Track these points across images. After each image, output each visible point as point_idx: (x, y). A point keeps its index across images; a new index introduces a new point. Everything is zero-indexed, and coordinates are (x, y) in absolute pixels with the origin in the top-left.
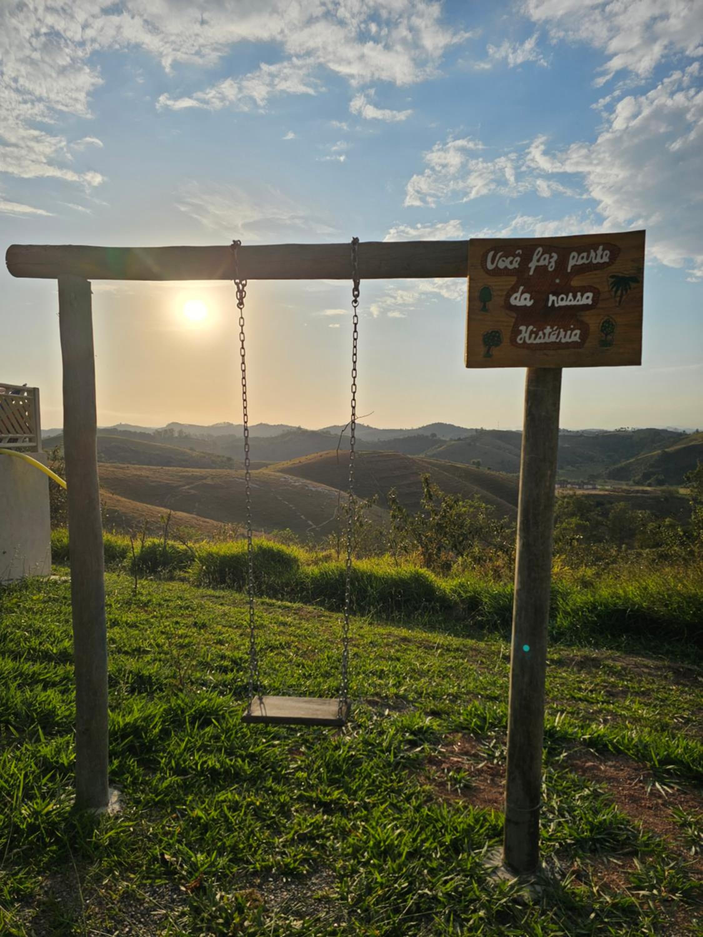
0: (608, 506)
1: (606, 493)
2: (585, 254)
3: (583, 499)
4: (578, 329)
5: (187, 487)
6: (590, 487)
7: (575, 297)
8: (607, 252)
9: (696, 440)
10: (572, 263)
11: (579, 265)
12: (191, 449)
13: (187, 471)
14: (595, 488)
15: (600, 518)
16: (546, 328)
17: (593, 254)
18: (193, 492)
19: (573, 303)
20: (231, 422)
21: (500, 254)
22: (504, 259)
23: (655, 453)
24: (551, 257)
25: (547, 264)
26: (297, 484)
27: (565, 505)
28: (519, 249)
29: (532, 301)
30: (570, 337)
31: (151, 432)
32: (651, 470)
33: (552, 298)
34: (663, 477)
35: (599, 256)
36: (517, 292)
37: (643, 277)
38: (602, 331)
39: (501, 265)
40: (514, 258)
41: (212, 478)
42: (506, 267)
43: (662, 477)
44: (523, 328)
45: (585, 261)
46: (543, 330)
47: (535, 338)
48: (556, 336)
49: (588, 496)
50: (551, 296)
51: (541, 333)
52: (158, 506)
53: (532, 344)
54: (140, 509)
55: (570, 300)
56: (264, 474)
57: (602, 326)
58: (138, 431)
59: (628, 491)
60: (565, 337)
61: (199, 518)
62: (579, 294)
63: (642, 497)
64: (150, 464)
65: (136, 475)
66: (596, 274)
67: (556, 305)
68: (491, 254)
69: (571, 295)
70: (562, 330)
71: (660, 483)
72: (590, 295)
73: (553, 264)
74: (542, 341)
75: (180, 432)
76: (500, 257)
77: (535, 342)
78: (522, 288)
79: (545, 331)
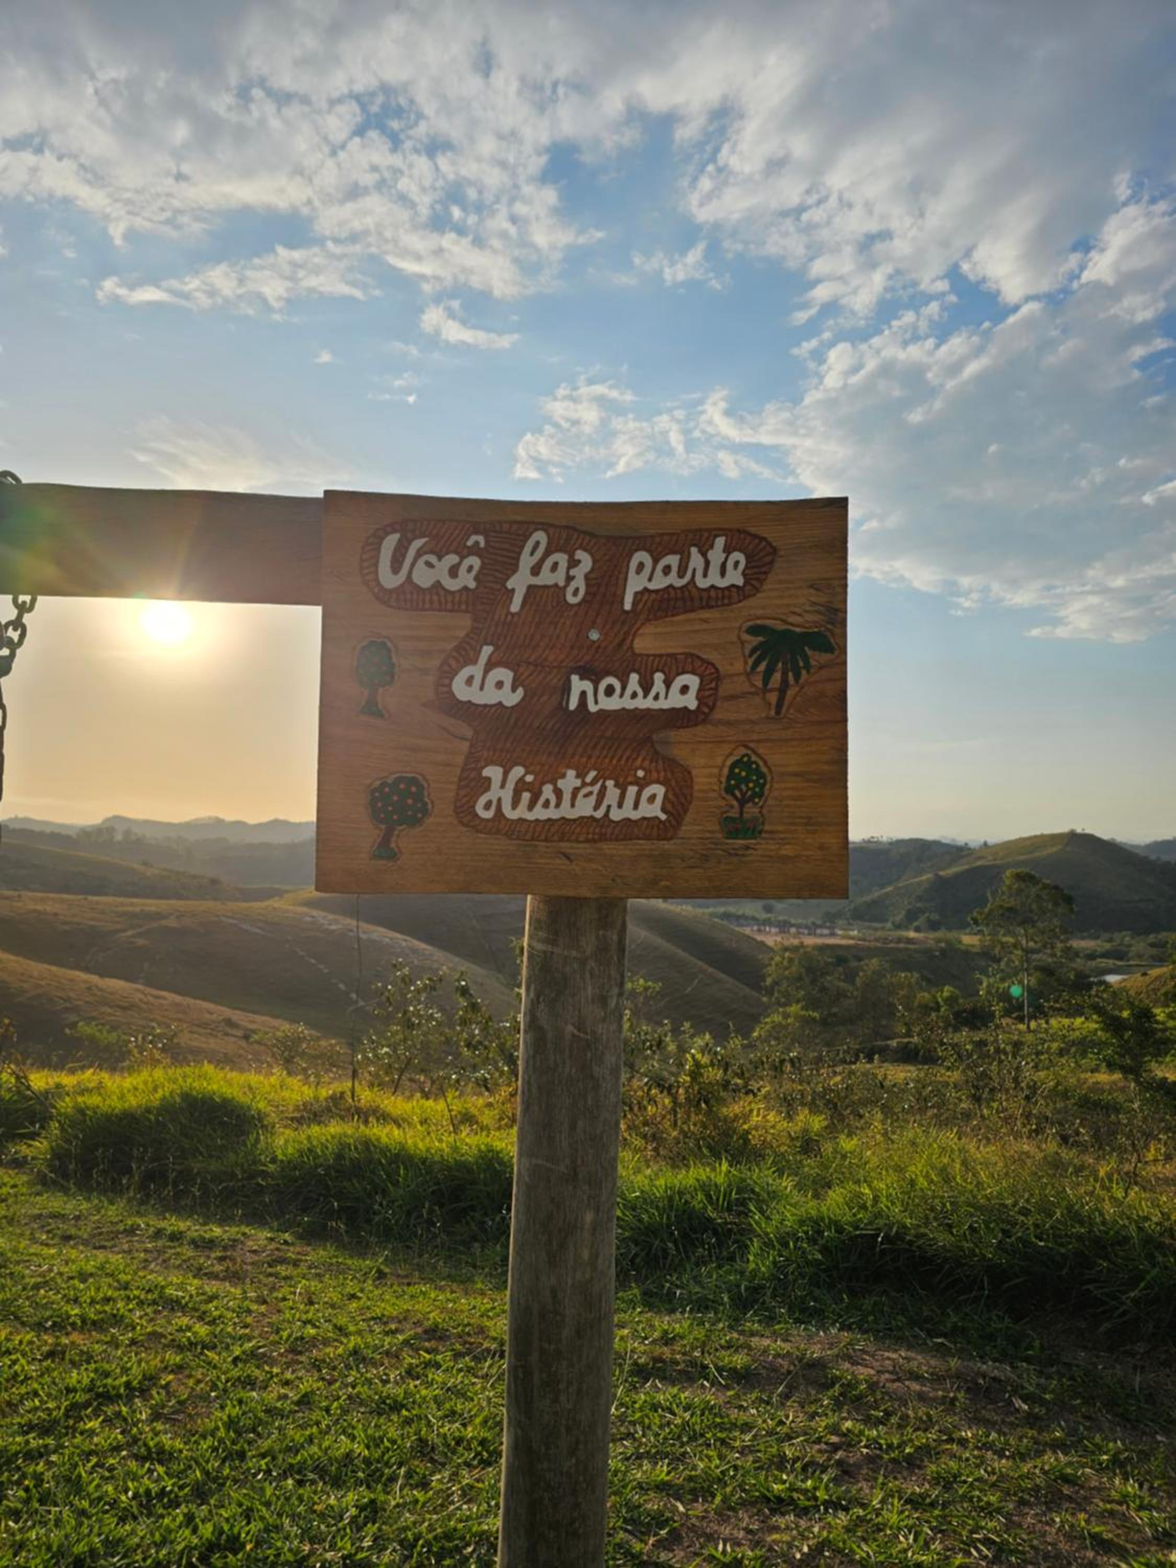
0: (854, 964)
1: (851, 942)
2: (673, 560)
3: (816, 952)
4: (658, 782)
5: (130, 933)
6: (826, 931)
7: (646, 686)
8: (738, 556)
9: (980, 858)
10: (635, 584)
11: (656, 591)
12: (145, 864)
13: (132, 904)
14: (833, 934)
15: (842, 984)
16: (563, 776)
17: (696, 560)
18: (140, 942)
19: (643, 703)
20: (221, 816)
21: (418, 543)
22: (433, 559)
23: (924, 878)
24: (573, 563)
25: (562, 583)
26: (333, 927)
27: (785, 963)
28: (476, 532)
29: (520, 692)
30: (636, 806)
31: (72, 833)
32: (919, 905)
33: (578, 685)
34: (937, 917)
35: (714, 569)
36: (474, 662)
37: (844, 636)
38: (729, 790)
39: (423, 578)
40: (462, 558)
41: (178, 917)
42: (438, 584)
43: (935, 917)
44: (493, 772)
45: (673, 579)
46: (554, 782)
47: (531, 807)
48: (593, 799)
49: (823, 948)
50: (575, 678)
51: (548, 791)
52: (72, 968)
53: (521, 821)
54: (36, 974)
55: (634, 695)
56: (274, 908)
57: (729, 778)
58: (48, 830)
59: (885, 940)
60: (620, 805)
61: (149, 990)
62: (659, 677)
63: (907, 949)
64: (66, 889)
65: (35, 911)
66: (706, 621)
67: (592, 708)
68: (391, 541)
69: (634, 678)
70: (610, 783)
71: (934, 926)
72: (692, 681)
73: (579, 583)
74: (552, 813)
75: (127, 833)
76: (419, 554)
77: (530, 816)
78: (487, 650)
79: (561, 783)
